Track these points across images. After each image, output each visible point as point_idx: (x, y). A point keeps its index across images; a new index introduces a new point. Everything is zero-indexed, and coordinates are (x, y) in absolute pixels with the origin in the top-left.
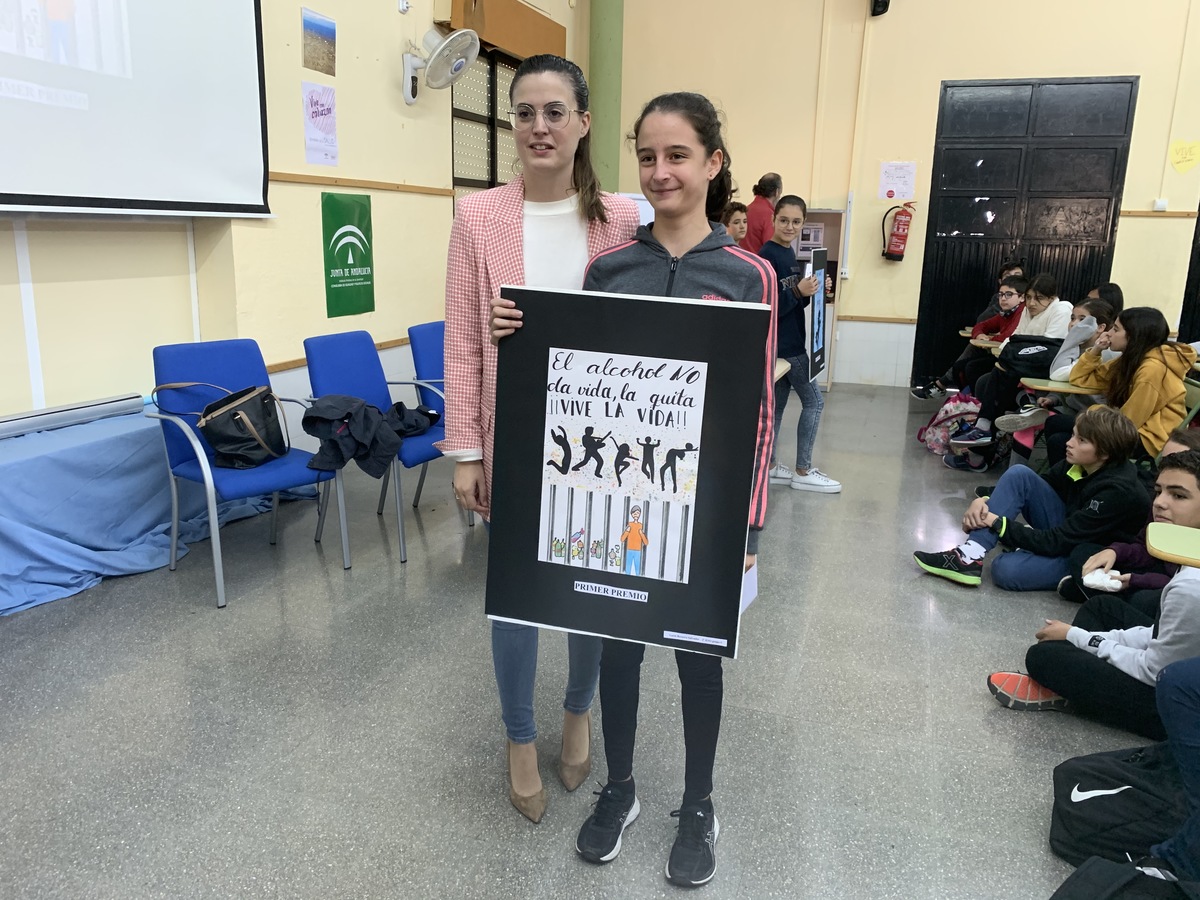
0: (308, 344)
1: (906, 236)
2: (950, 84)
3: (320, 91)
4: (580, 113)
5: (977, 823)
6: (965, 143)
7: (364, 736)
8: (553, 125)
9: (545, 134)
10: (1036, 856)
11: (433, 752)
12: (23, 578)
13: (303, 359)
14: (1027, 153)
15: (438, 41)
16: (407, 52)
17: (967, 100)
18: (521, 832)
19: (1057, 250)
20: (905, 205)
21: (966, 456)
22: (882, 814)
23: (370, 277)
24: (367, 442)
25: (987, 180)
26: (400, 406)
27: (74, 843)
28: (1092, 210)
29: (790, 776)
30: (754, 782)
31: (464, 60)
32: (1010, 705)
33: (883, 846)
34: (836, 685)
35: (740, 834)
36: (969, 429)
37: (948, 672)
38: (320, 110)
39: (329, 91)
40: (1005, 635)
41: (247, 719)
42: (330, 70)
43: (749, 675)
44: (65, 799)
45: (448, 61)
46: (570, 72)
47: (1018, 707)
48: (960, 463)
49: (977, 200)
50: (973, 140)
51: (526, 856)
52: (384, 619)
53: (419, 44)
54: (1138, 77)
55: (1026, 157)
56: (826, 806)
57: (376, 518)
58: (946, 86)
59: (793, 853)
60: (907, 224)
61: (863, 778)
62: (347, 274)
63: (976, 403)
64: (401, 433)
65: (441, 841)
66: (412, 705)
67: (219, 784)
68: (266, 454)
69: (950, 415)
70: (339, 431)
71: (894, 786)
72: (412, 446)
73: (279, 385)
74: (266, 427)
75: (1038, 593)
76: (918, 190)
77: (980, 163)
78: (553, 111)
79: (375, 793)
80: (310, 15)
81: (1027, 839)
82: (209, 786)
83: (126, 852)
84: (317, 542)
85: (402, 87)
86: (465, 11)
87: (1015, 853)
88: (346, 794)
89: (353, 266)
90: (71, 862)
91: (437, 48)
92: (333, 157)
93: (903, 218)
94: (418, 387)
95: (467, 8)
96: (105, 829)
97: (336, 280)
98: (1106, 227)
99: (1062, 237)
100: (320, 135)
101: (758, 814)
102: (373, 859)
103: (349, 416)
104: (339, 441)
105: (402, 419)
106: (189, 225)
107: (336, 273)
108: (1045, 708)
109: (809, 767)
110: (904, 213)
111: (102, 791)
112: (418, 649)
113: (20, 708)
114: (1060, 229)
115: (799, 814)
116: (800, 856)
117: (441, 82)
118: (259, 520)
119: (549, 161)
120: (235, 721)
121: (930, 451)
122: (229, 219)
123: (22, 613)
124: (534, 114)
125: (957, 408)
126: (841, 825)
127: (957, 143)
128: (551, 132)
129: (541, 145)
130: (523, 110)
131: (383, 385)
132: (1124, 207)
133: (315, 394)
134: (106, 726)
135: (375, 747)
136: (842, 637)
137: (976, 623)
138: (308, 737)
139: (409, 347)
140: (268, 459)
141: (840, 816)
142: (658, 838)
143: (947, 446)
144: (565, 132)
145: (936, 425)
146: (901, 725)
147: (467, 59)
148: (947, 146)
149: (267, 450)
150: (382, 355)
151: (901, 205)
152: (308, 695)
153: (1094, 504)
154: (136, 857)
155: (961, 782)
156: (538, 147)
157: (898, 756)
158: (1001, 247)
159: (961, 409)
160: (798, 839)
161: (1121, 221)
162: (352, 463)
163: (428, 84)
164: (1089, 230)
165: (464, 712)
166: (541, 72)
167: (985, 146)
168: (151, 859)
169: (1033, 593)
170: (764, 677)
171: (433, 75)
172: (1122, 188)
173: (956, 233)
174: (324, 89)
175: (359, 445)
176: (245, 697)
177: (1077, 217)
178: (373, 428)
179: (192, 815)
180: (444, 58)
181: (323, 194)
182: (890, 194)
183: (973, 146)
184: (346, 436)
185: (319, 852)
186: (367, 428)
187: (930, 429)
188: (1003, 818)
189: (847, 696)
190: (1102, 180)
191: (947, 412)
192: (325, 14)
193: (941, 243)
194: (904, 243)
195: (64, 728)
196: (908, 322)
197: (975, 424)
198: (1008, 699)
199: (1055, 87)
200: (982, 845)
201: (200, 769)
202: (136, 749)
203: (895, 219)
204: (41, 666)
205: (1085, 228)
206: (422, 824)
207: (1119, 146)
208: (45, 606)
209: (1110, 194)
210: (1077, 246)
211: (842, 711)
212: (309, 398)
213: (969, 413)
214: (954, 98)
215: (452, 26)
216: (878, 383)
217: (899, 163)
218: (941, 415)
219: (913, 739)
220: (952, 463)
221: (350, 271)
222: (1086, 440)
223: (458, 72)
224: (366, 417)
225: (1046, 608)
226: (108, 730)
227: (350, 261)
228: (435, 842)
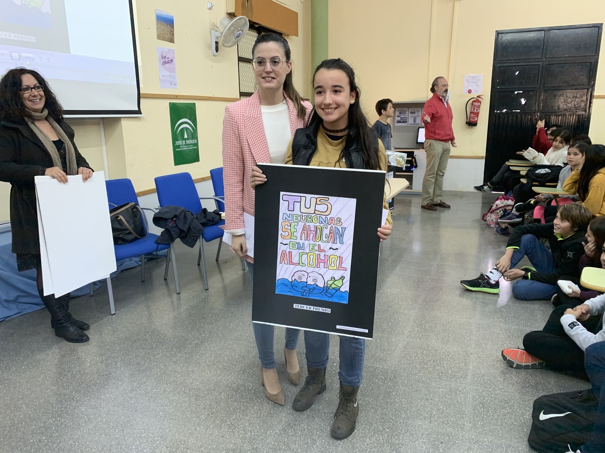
0: (157, 180)
1: (478, 113)
2: (500, 32)
3: (167, 51)
4: (287, 62)
5: (489, 430)
6: (508, 63)
7: (173, 382)
8: (275, 68)
9: (271, 72)
10: (520, 449)
11: (207, 390)
12: (15, 301)
13: (154, 189)
14: (543, 67)
15: (228, 23)
16: (212, 29)
17: (509, 40)
18: (246, 434)
19: (560, 117)
20: (477, 97)
21: (506, 228)
22: (439, 424)
23: (197, 144)
24: (185, 229)
25: (521, 82)
26: (205, 210)
27: (20, 438)
28: (578, 96)
29: (392, 403)
30: (372, 407)
31: (241, 32)
32: (514, 366)
33: (436, 443)
34: (422, 353)
35: (360, 435)
36: (509, 214)
37: (484, 346)
38: (167, 61)
39: (172, 51)
40: (518, 325)
41: (116, 373)
42: (172, 40)
43: (377, 348)
44: (20, 415)
45: (233, 32)
46: (282, 42)
47: (519, 367)
48: (504, 232)
49: (516, 93)
50: (513, 61)
51: (247, 446)
52: (192, 319)
53: (218, 25)
54: (602, 24)
55: (542, 69)
56: (409, 420)
57: (197, 267)
58: (498, 33)
59: (388, 446)
60: (479, 107)
61: (431, 405)
62: (184, 143)
63: (512, 201)
64: (204, 224)
65: (204, 438)
66: (200, 365)
67: (97, 408)
68: (134, 237)
69: (498, 207)
70: (170, 224)
71: (447, 409)
72: (209, 231)
73: (143, 202)
74: (134, 223)
75: (537, 301)
76: (484, 89)
77: (517, 73)
78: (274, 61)
79: (174, 412)
80: (160, 13)
81: (516, 439)
82: (92, 408)
83: (45, 443)
84: (165, 279)
85: (210, 47)
86: (242, 7)
87: (509, 446)
88: (159, 413)
89: (188, 139)
90: (17, 448)
91: (227, 26)
92: (175, 84)
93: (476, 104)
94: (215, 200)
95: (243, 5)
96: (36, 431)
97: (179, 147)
98: (586, 104)
99: (562, 110)
100: (167, 73)
101: (371, 424)
102: (167, 447)
103: (175, 216)
104: (171, 230)
105: (205, 217)
106: (101, 122)
107: (179, 143)
108: (533, 367)
109: (402, 398)
110: (477, 101)
111: (38, 411)
112: (207, 336)
113: (6, 367)
114: (561, 106)
115: (393, 425)
116: (391, 448)
117: (230, 44)
118: (139, 269)
119: (273, 85)
120: (110, 374)
121: (489, 226)
122: (120, 118)
123: (14, 319)
124: (265, 62)
125: (503, 203)
126: (416, 430)
127: (505, 63)
128: (273, 71)
129: (269, 77)
130: (259, 60)
131: (197, 200)
132: (596, 93)
133: (161, 205)
134: (46, 377)
135: (178, 388)
136: (429, 327)
137: (502, 319)
138: (145, 382)
139: (211, 181)
140: (136, 239)
141: (416, 425)
142: (317, 437)
143: (497, 223)
144: (280, 71)
145: (492, 212)
146: (455, 375)
147: (242, 31)
148: (500, 65)
149: (135, 235)
150: (197, 185)
151: (476, 97)
152: (148, 360)
153: (570, 254)
154: (49, 446)
155: (483, 407)
156: (267, 78)
157: (451, 392)
158: (529, 117)
159: (505, 203)
160: (391, 438)
161: (594, 101)
162: (178, 240)
163: (223, 45)
164: (577, 106)
165: (226, 369)
166: (268, 42)
167: (519, 64)
168: (56, 447)
169: (536, 302)
170: (384, 349)
171: (225, 41)
172: (594, 83)
173: (505, 111)
174: (169, 50)
175: (182, 231)
176: (117, 362)
177: (570, 100)
178: (188, 223)
179: (81, 424)
180: (230, 31)
181: (170, 103)
182: (470, 92)
183: (514, 64)
184: (174, 227)
185: (141, 443)
186: (185, 223)
187: (489, 214)
188: (504, 427)
189: (428, 359)
190: (583, 79)
191: (497, 205)
192: (167, 12)
193: (497, 116)
194: (478, 117)
195: (26, 378)
196: (481, 158)
197: (512, 211)
198: (513, 363)
199: (557, 31)
200: (491, 442)
201: (89, 400)
202: (59, 389)
203: (472, 105)
204: (20, 346)
205: (575, 105)
206: (195, 429)
207: (593, 61)
208: (27, 315)
209: (588, 87)
210: (571, 115)
211: (424, 367)
212: (158, 207)
213: (508, 206)
214: (503, 39)
215: (236, 15)
216: (464, 190)
217: (474, 75)
218: (494, 207)
219: (460, 383)
220: (500, 232)
221: (186, 142)
222: (566, 220)
223: (239, 38)
224: (185, 217)
225: (542, 310)
226: (46, 379)
227: (186, 136)
228: (200, 439)
